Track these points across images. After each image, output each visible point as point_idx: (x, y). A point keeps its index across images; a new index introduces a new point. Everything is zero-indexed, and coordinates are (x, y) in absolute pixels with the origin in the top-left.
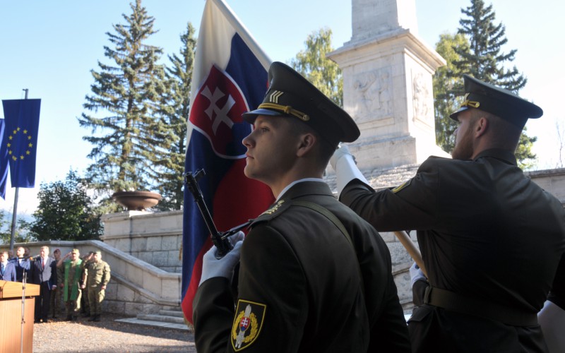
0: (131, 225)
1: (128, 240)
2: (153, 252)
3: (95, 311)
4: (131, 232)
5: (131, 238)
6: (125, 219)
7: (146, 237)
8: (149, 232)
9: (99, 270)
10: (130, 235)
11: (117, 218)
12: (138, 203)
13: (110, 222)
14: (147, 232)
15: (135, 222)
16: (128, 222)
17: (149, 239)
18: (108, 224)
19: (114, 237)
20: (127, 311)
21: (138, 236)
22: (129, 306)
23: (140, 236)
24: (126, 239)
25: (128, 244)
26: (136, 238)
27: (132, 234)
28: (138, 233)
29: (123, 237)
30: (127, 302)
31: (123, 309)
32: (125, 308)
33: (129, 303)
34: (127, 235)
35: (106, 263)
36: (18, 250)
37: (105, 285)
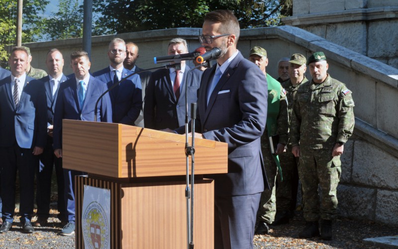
1: (360, 27)
3: (316, 210)
4: (366, 7)
5: (367, 21)
10: (365, 14)
19: (321, 21)
20: (381, 212)
21: (387, 16)
22: (385, 199)
23: (392, 16)
24: (353, 24)
25: (361, 37)
26: (380, 23)
27: (369, 10)
28: (387, 9)
29: (343, 19)
30: (382, 188)
31: (370, 207)
32: (374, 205)
33: (387, 193)
34: (356, 14)
35: (342, 84)
36: (113, 45)
37: (341, 143)
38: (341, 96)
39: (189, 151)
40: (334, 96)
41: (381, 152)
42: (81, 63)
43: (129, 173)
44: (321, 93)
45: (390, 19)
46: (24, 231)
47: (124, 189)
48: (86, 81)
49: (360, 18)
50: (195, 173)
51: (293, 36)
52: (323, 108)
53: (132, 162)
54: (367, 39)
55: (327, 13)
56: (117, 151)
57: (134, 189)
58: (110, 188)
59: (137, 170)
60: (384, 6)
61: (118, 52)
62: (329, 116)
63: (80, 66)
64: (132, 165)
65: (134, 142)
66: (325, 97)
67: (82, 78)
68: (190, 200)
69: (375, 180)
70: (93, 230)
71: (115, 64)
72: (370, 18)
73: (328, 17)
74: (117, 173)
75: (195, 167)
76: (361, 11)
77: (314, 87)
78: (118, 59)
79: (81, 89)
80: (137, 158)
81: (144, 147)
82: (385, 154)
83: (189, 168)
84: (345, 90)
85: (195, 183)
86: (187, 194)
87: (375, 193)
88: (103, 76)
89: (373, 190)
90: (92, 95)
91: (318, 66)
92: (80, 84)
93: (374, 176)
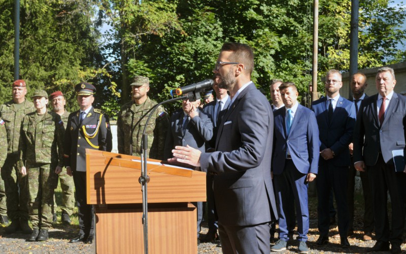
39: (144, 180)
42: (288, 93)
43: (98, 200)
47: (99, 215)
53: (101, 190)
57: (109, 215)
59: (107, 197)
61: (332, 82)
63: (286, 96)
64: (101, 192)
65: (102, 171)
67: (290, 107)
71: (331, 94)
75: (148, 196)
79: (289, 117)
80: (106, 186)
81: (114, 175)
85: (148, 211)
86: (143, 222)
88: (320, 105)
90: (298, 123)
92: (288, 112)
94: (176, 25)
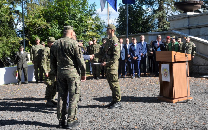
0: (189, 21)
2: (205, 36)
4: (189, 25)
6: (184, 18)
7: (200, 27)
8: (202, 24)
9: (190, 47)
10: (189, 27)
11: (179, 18)
12: (190, 8)
13: (174, 20)
14: (200, 25)
15: (191, 19)
16: (187, 19)
17: (201, 28)
18: (173, 21)
19: (178, 29)
20: (200, 71)
21: (194, 27)
22: (201, 68)
23: (196, 27)
24: (186, 30)
25: (188, 32)
26: (192, 29)
27: (189, 26)
28: (194, 26)
29: (183, 28)
30: (200, 65)
31: (197, 70)
32: (198, 69)
33: (201, 66)
34: (186, 27)
35: (193, 43)
36: (141, 37)
37: (194, 56)
38: (193, 45)
40: (191, 46)
41: (199, 57)
44: (189, 45)
45: (195, 28)
46: (124, 78)
47: (173, 64)
48: (136, 45)
49: (187, 28)
50: (188, 60)
51: (176, 33)
52: (189, 48)
54: (189, 32)
55: (179, 27)
56: (172, 57)
57: (176, 64)
58: (169, 64)
59: (176, 60)
60: (193, 25)
62: (191, 50)
63: (134, 41)
65: (175, 55)
66: (189, 46)
67: (135, 44)
68: (187, 66)
69: (198, 64)
70: (165, 73)
71: (142, 41)
72: (190, 28)
73: (179, 28)
74: (172, 61)
75: (188, 59)
76: (188, 26)
77: (187, 44)
78: (142, 40)
79: (135, 46)
80: (176, 58)
81: (177, 55)
82: (200, 58)
83: (186, 59)
84: (194, 44)
86: (186, 64)
87: (198, 67)
88: (139, 43)
89: (198, 66)
90: (137, 48)
91: (187, 39)
93: (198, 63)
94: (48, 25)
